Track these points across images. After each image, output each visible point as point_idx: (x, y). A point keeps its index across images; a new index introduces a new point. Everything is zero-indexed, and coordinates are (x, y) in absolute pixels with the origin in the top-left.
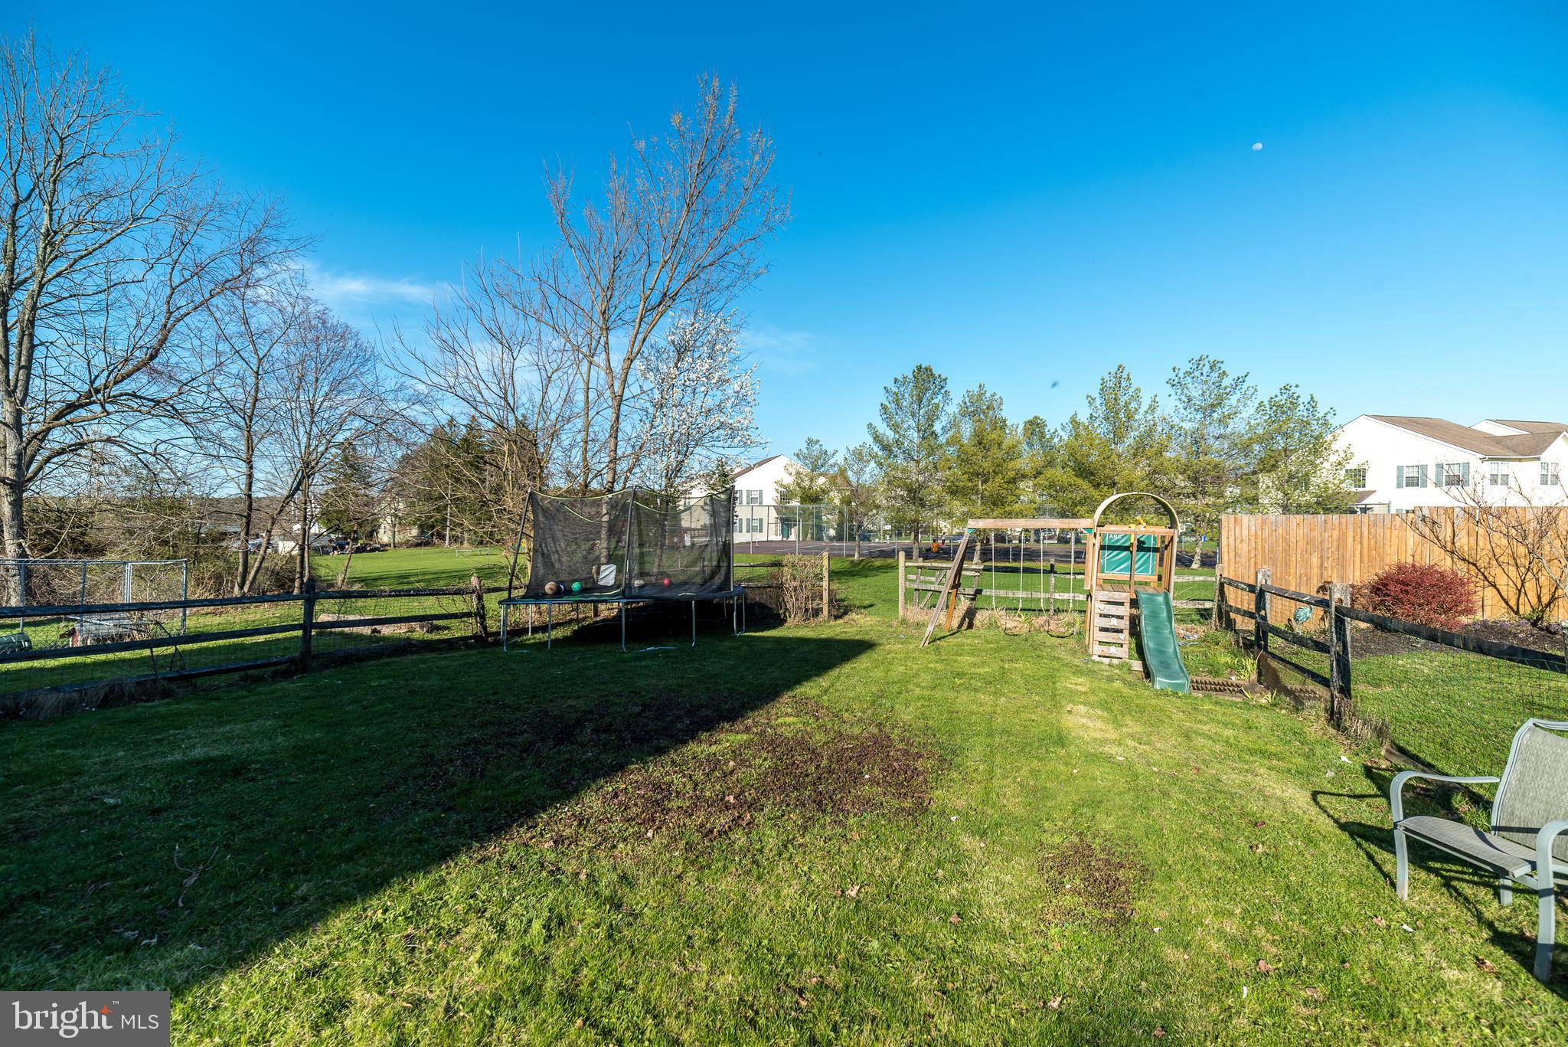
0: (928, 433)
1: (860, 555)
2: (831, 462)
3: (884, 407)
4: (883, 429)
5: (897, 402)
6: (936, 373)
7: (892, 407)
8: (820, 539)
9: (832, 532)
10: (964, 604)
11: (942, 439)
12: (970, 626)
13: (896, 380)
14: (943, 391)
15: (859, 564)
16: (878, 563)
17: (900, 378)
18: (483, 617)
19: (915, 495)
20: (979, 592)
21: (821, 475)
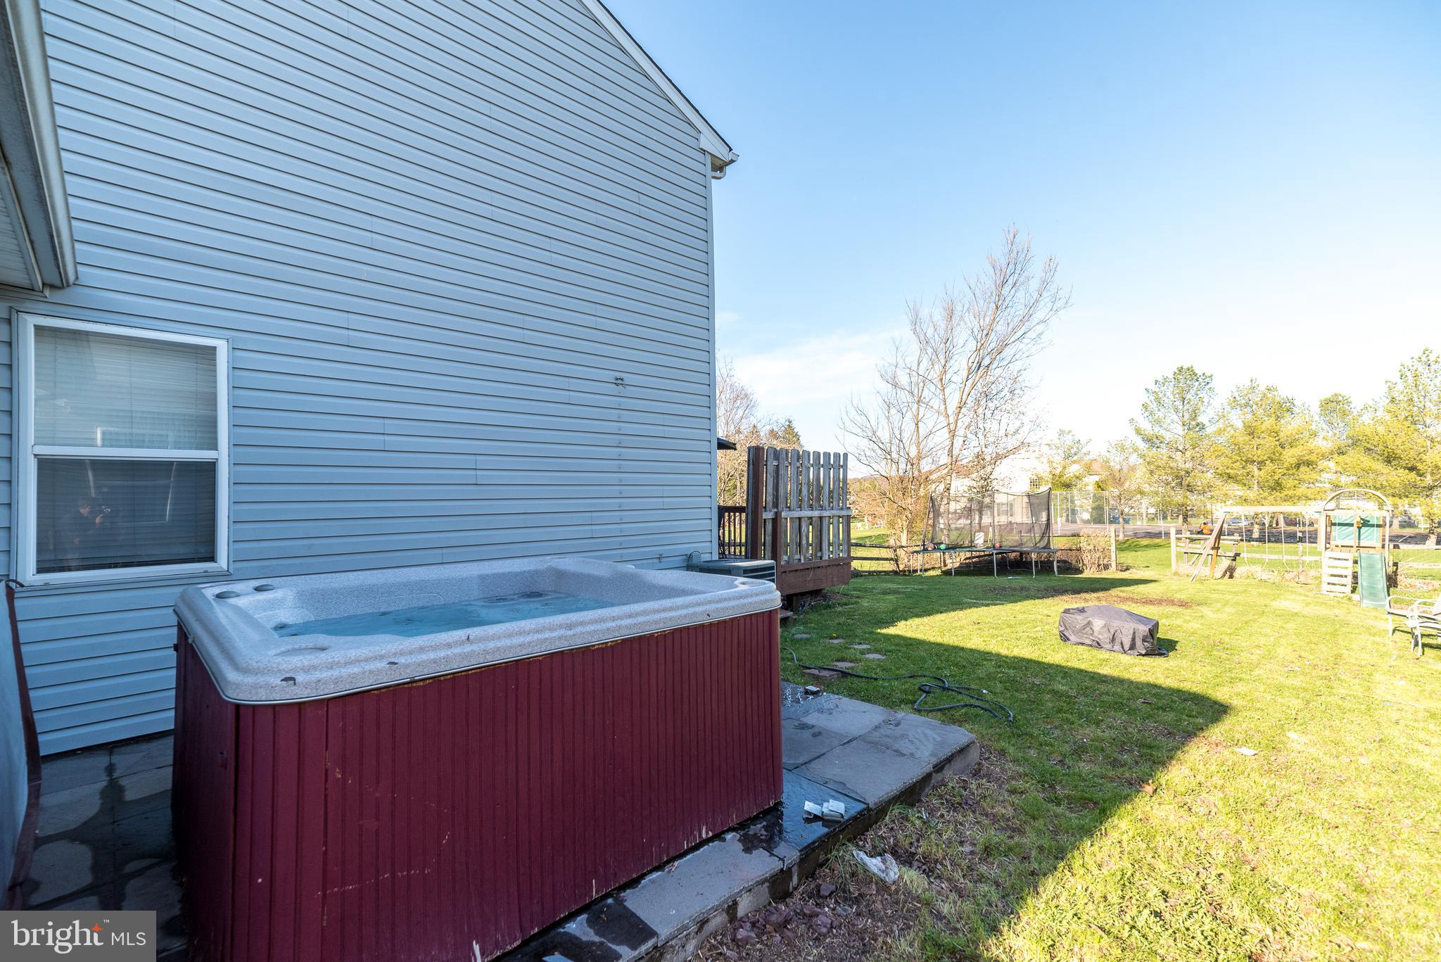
0: (1194, 425)
1: (1125, 536)
2: (1084, 450)
3: (1145, 406)
4: (1146, 426)
5: (1158, 400)
6: (1199, 371)
7: (1154, 406)
8: (1074, 522)
9: (1086, 516)
10: (1226, 563)
11: (1210, 430)
12: (1231, 577)
13: (1156, 382)
14: (1208, 387)
15: (1124, 543)
16: (1145, 542)
17: (1160, 379)
18: (897, 561)
19: (1182, 480)
20: (1238, 555)
21: (1074, 462)
